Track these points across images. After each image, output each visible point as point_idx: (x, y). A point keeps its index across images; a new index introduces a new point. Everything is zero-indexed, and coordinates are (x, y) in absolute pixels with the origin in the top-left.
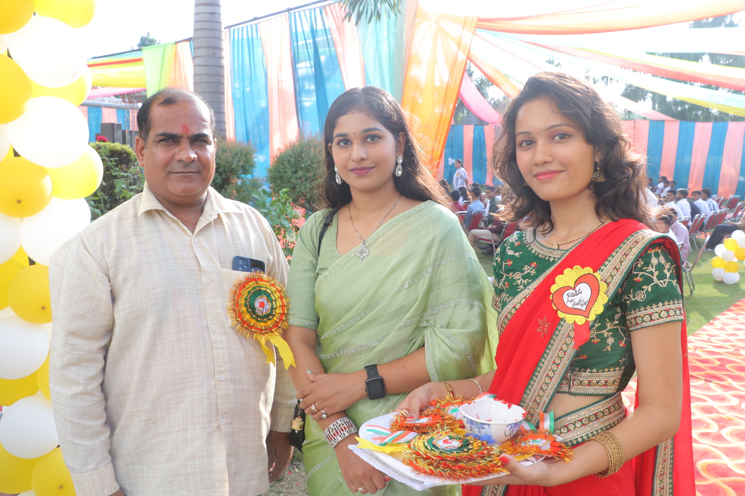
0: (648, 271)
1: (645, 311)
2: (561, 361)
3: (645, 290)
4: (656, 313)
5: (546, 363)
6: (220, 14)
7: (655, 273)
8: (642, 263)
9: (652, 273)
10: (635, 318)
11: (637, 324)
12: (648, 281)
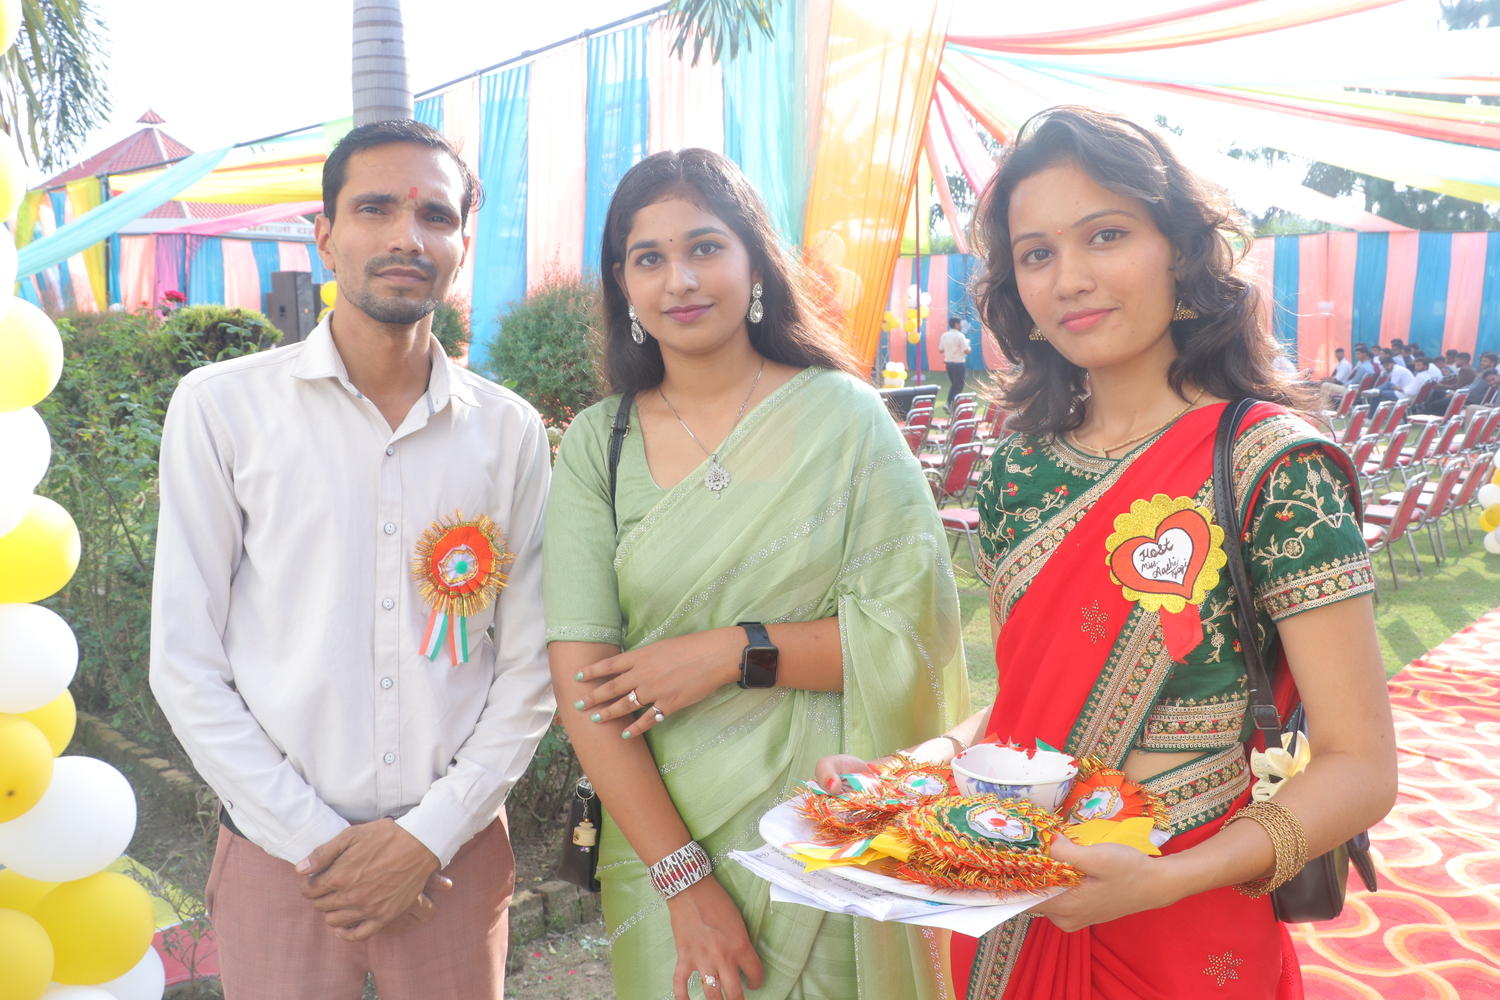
0: (1303, 497)
1: (1307, 578)
2: (1140, 689)
3: (1302, 535)
4: (1330, 579)
5: (1108, 692)
6: (402, 42)
7: (1317, 501)
8: (1288, 481)
9: (1312, 502)
10: (1287, 593)
11: (1292, 605)
12: (1307, 518)
